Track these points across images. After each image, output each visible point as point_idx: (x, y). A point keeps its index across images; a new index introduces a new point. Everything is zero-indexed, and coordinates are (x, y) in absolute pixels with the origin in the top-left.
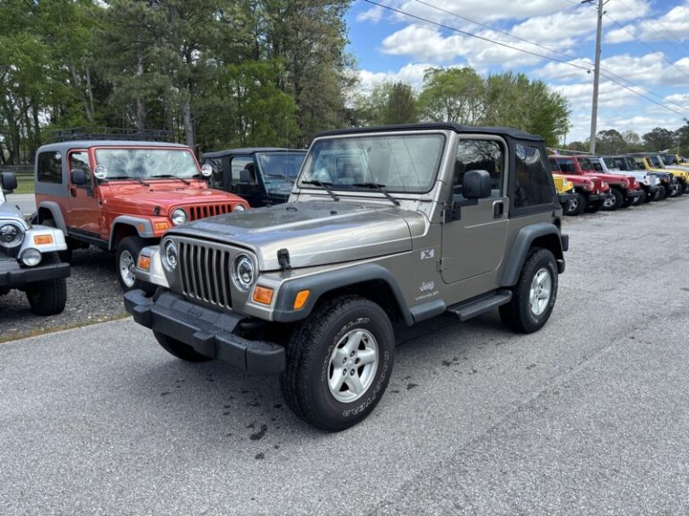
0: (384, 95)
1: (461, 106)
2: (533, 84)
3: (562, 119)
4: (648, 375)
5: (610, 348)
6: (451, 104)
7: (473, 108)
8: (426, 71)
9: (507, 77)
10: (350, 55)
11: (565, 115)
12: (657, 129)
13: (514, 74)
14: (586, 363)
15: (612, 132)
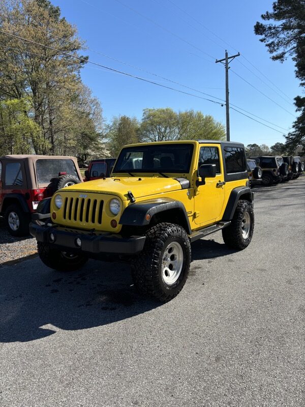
8: (144, 110)
9: (191, 113)
12: (277, 143)
15: (254, 145)
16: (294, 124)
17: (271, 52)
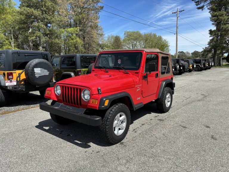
0: (111, 39)
1: (136, 43)
2: (158, 37)
3: (167, 48)
4: (192, 112)
5: (183, 108)
6: (133, 42)
7: (140, 44)
8: (125, 32)
9: (150, 34)
10: (100, 27)
11: (168, 46)
12: (195, 51)
13: (152, 34)
14: (177, 111)
15: (182, 52)
16: (208, 43)
17: (197, 5)
